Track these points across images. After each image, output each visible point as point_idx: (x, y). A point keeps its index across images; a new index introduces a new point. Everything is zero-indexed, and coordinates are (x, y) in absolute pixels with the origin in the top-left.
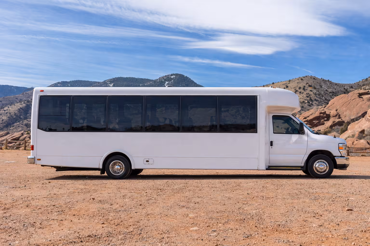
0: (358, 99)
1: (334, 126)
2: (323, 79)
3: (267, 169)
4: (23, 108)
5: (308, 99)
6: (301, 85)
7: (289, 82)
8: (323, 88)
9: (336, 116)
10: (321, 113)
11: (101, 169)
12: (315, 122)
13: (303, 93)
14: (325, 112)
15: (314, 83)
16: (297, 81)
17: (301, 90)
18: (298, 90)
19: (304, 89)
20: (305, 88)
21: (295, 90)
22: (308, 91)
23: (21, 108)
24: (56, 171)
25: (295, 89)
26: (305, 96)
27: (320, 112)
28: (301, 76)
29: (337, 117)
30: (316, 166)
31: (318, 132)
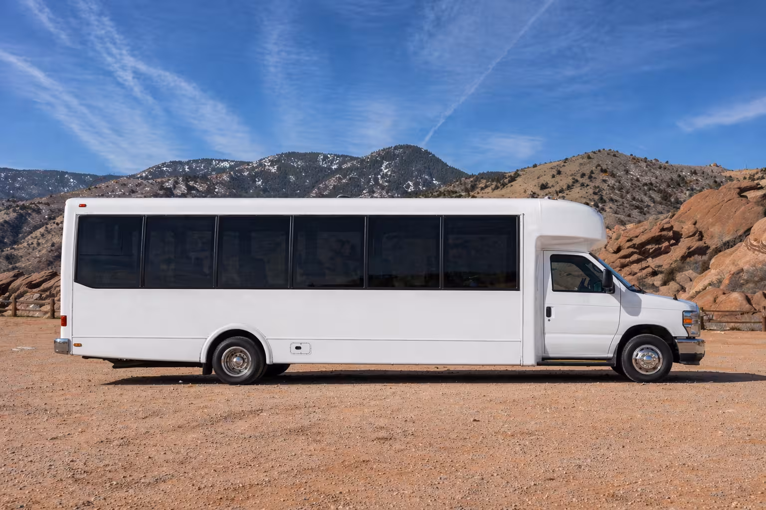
0: (738, 200)
1: (690, 257)
2: (634, 155)
3: (539, 364)
4: (10, 222)
5: (596, 197)
6: (587, 170)
7: (565, 162)
8: (632, 175)
9: (694, 235)
10: (663, 230)
11: (204, 364)
12: (651, 247)
13: (588, 185)
14: (672, 227)
15: (612, 164)
16: (581, 161)
17: (585, 180)
18: (579, 179)
19: (590, 177)
20: (593, 175)
21: (574, 179)
22: (598, 183)
23: (6, 222)
24: (114, 367)
25: (573, 177)
26: (591, 191)
27: (661, 228)
28: (589, 151)
29: (697, 237)
30: (638, 358)
31: (656, 269)
